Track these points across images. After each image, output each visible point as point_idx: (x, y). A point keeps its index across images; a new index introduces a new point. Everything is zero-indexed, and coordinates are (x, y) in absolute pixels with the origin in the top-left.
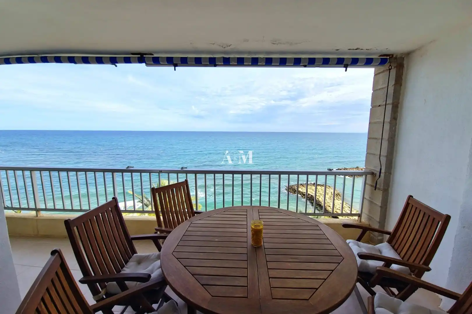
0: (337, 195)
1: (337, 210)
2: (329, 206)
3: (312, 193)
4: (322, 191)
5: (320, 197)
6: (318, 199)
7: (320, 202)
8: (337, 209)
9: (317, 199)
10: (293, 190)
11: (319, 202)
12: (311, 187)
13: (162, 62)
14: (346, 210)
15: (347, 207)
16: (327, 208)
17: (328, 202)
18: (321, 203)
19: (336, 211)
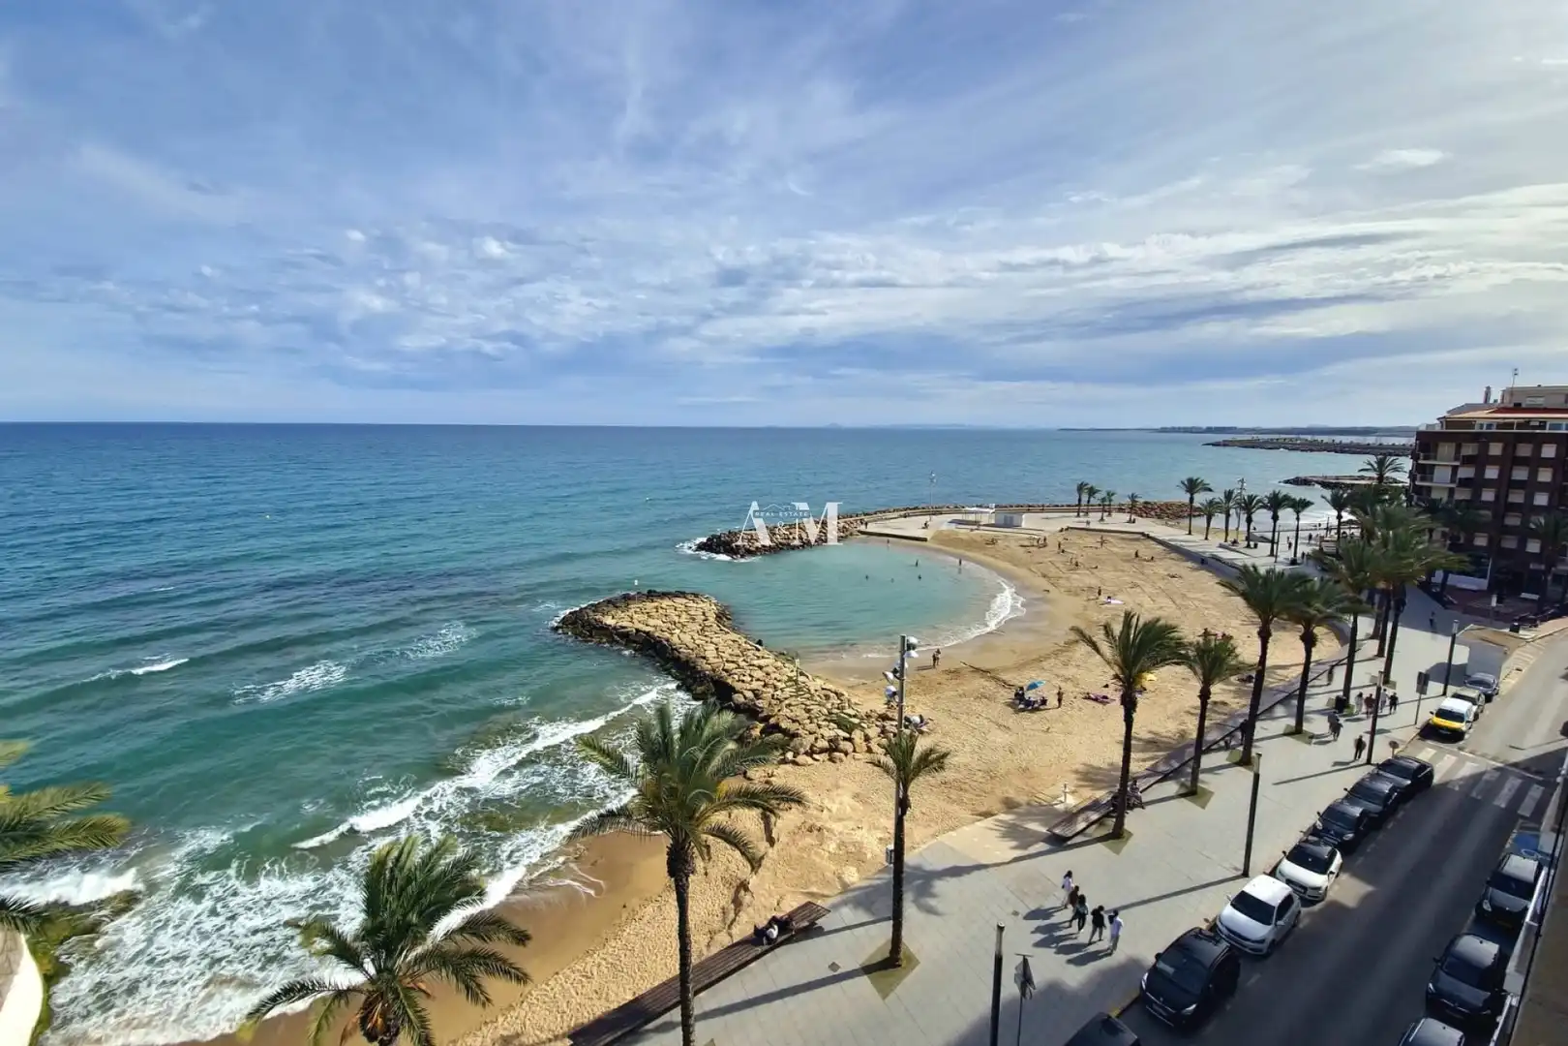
0: (720, 617)
1: (726, 664)
2: (704, 658)
3: (647, 625)
4: (677, 613)
5: (672, 634)
6: (668, 640)
7: (676, 649)
8: (727, 661)
9: (666, 643)
10: (583, 626)
11: (673, 649)
12: (641, 605)
14: (752, 659)
15: (750, 648)
16: (699, 663)
17: (698, 645)
18: (679, 652)
19: (723, 670)
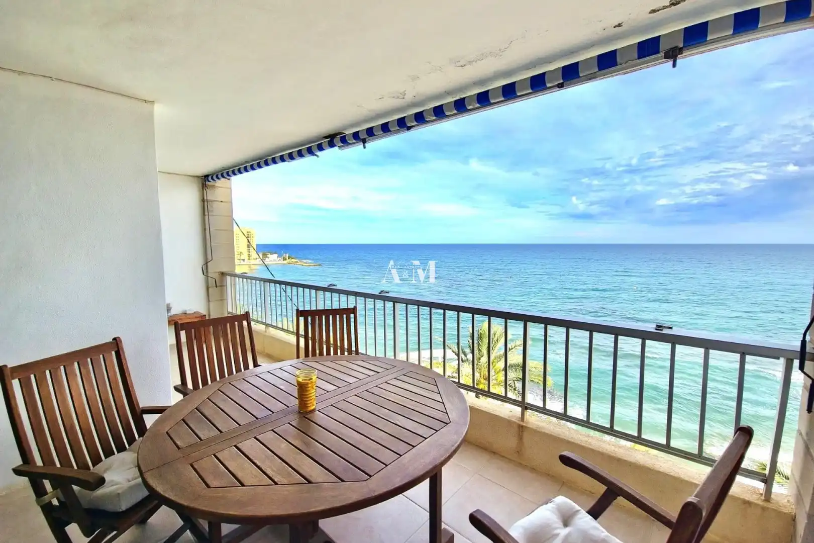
13: (349, 140)
